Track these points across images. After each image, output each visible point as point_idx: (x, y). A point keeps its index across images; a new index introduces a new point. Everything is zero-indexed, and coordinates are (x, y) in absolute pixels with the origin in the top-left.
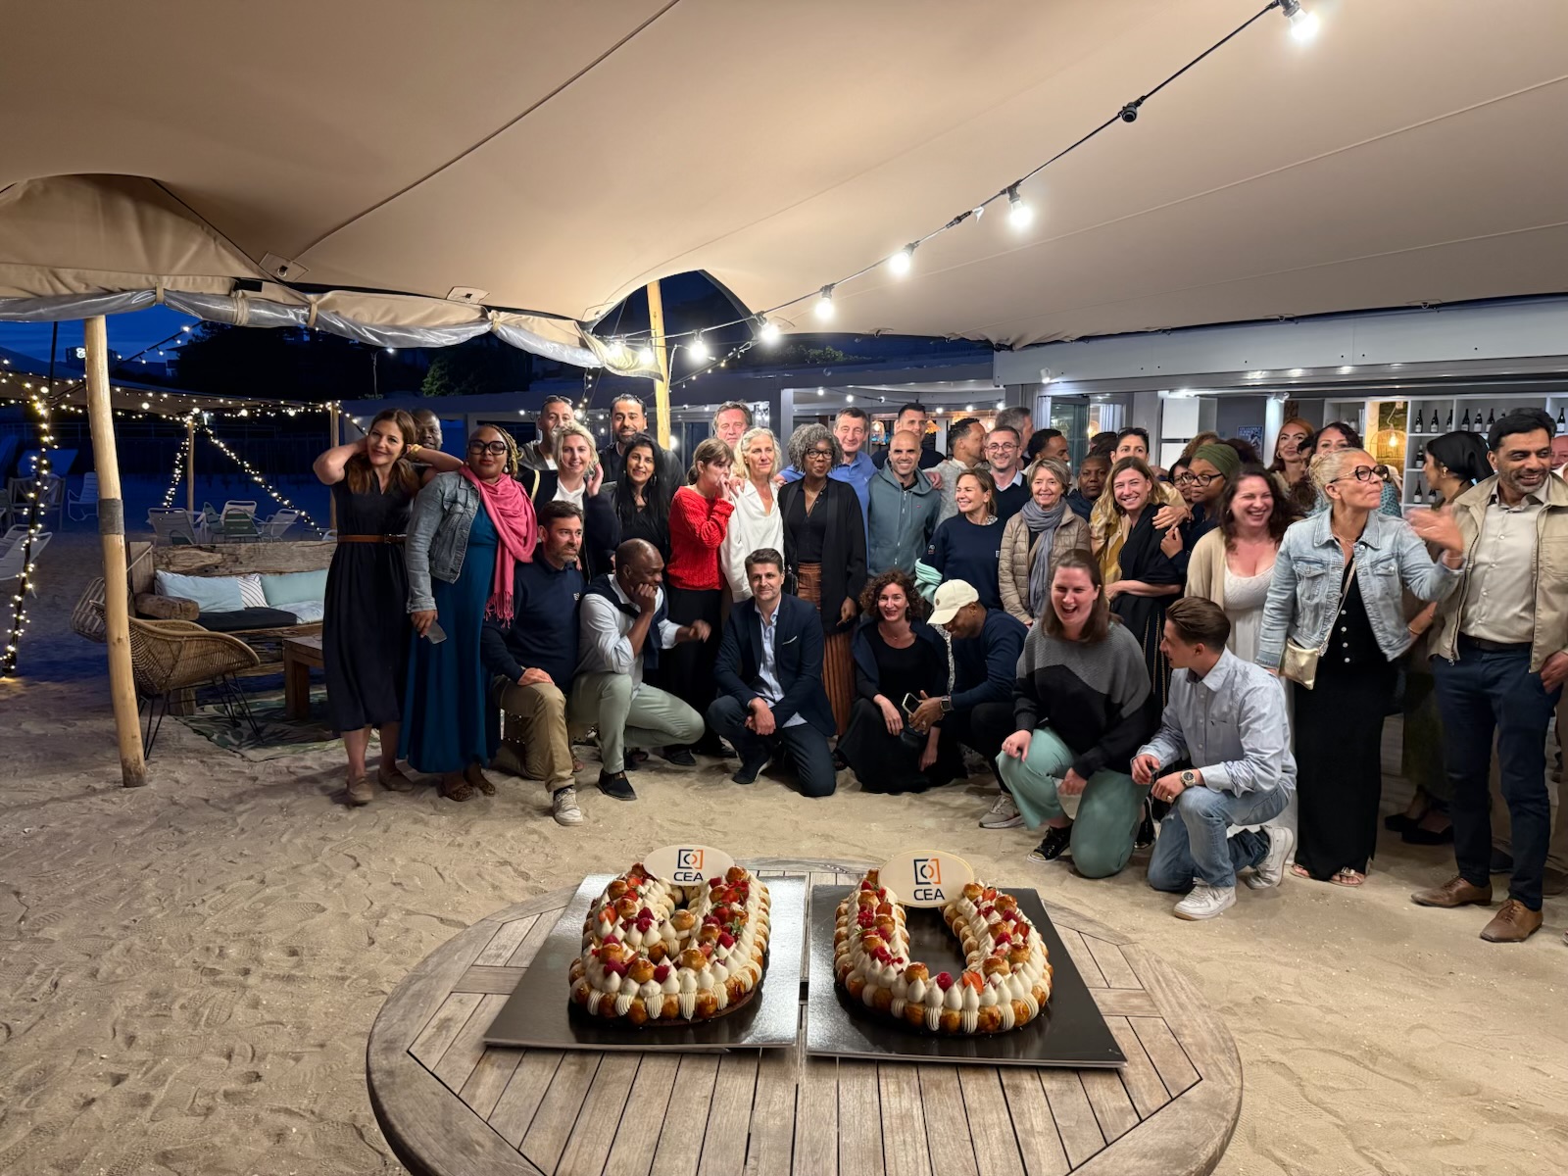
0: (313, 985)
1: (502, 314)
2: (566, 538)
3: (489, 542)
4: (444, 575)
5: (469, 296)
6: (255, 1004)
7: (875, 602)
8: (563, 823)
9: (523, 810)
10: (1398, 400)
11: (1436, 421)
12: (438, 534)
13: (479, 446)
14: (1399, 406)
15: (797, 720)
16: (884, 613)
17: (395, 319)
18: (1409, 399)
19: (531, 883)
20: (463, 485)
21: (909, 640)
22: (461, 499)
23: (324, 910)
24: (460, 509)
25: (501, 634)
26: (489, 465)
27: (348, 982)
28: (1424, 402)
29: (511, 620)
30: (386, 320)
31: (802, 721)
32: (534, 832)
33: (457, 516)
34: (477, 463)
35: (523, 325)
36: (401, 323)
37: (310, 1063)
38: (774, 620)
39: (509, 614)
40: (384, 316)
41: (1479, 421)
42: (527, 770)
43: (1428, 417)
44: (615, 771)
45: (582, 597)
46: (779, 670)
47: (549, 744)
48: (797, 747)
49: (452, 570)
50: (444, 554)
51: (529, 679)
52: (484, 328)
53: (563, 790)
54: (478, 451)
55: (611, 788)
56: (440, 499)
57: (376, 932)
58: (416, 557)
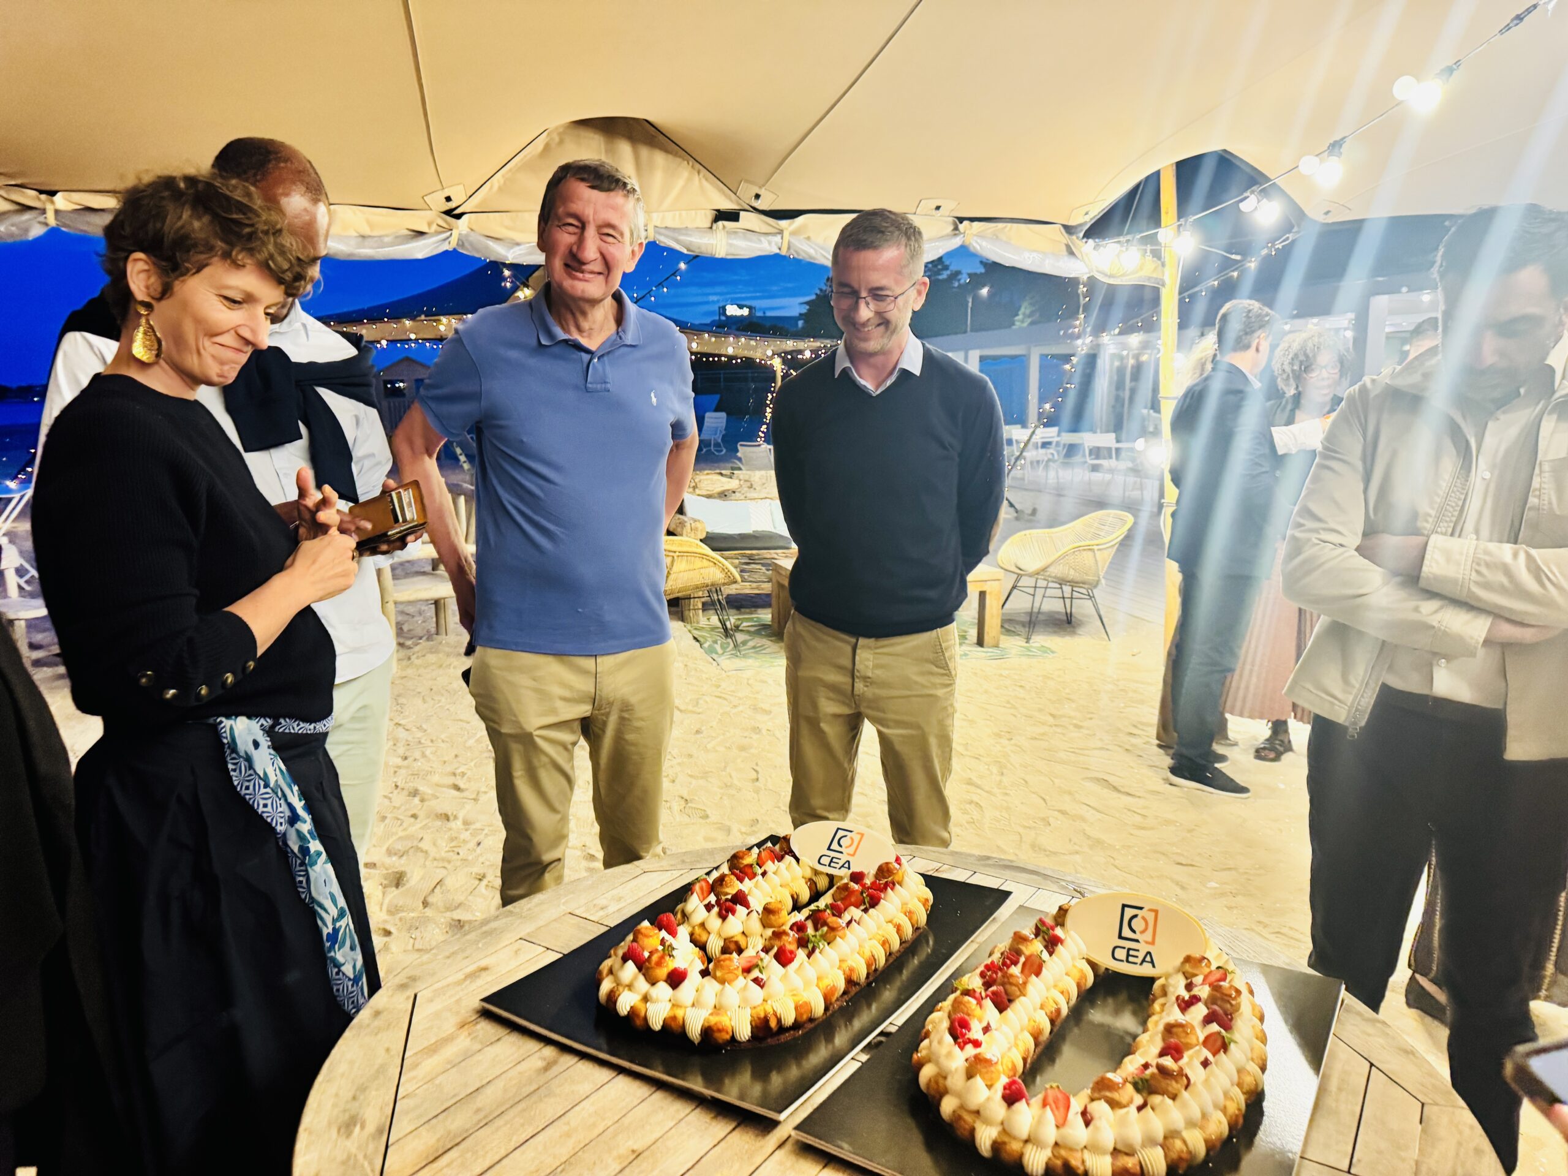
1: (975, 224)
5: (938, 208)
35: (1000, 236)
52: (957, 243)
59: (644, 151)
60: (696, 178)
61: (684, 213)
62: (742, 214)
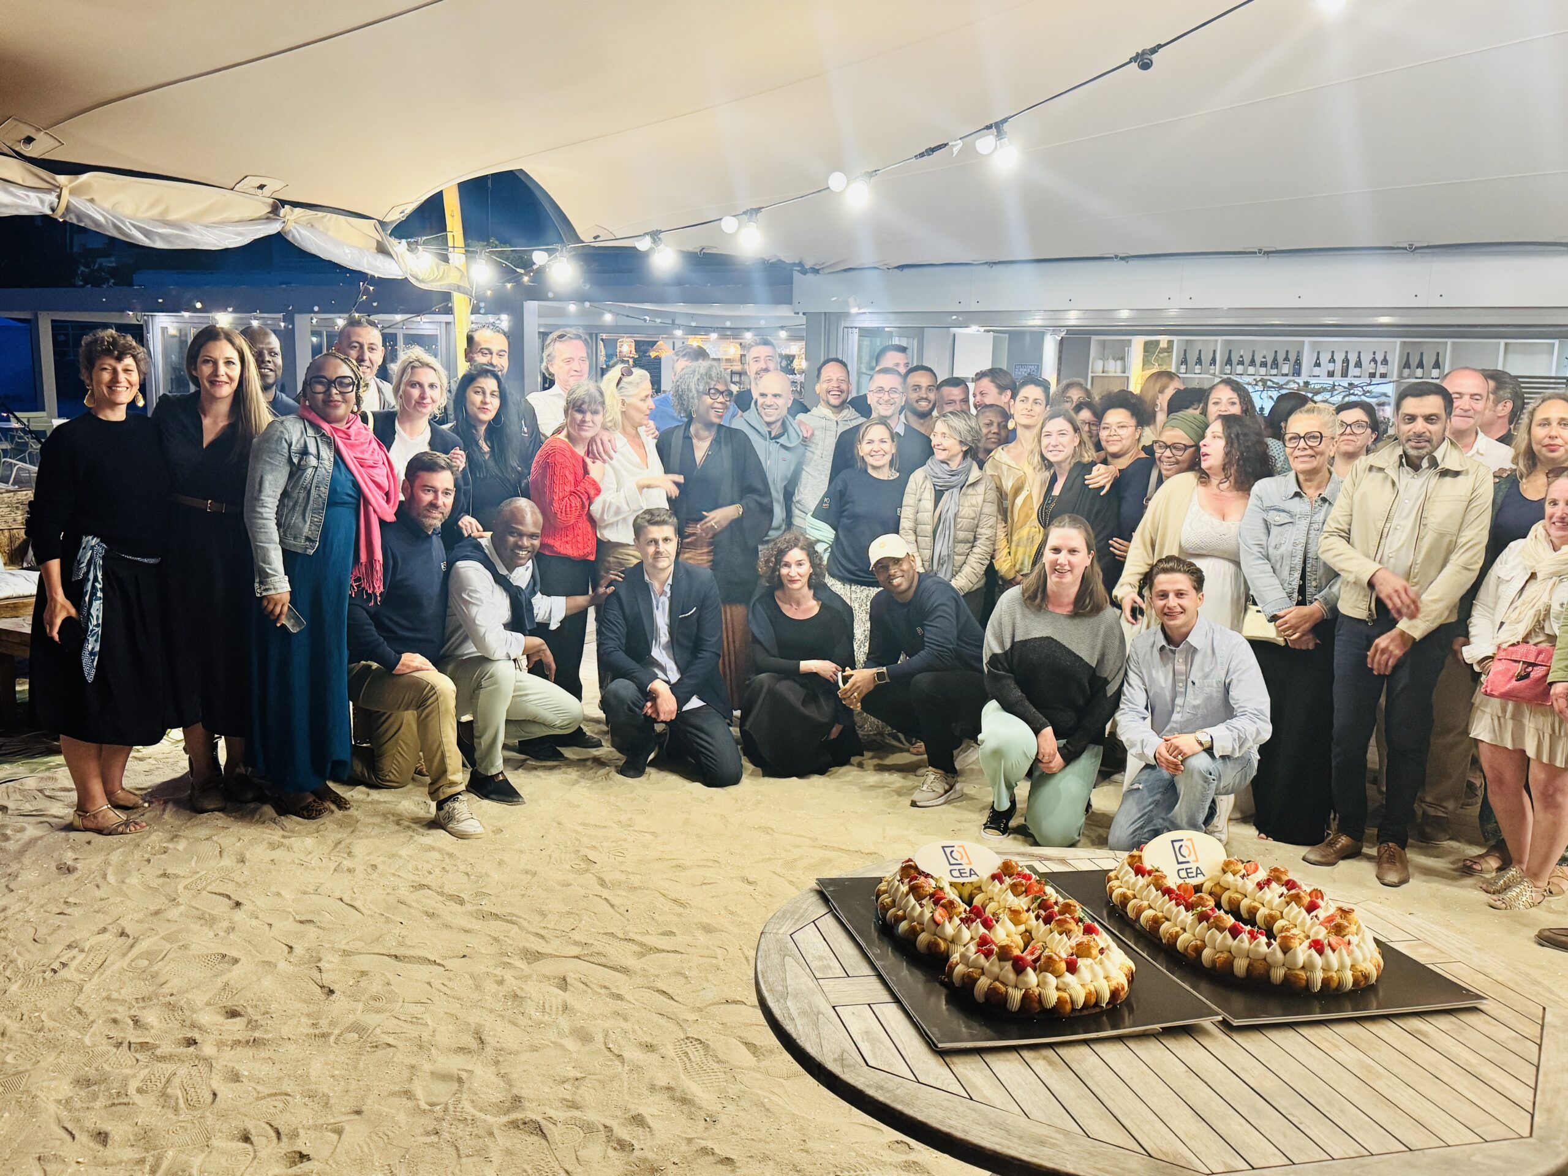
0: (291, 1048)
1: (298, 210)
2: (428, 498)
3: (350, 499)
4: (298, 545)
5: (261, 187)
6: (235, 1078)
7: (775, 569)
8: (462, 836)
9: (398, 824)
10: (1163, 340)
11: (1199, 361)
12: (285, 494)
13: (321, 383)
14: (1163, 344)
15: (695, 703)
16: (785, 582)
17: (166, 211)
18: (1175, 338)
19: (468, 907)
20: (310, 432)
21: (811, 609)
22: (312, 449)
23: (236, 961)
24: (313, 461)
25: (368, 612)
26: (336, 407)
27: (332, 1039)
28: (1187, 341)
29: (381, 594)
30: (154, 212)
31: (700, 703)
32: (431, 848)
33: (310, 471)
34: (320, 404)
35: (316, 225)
36: (171, 217)
37: (356, 1132)
38: (667, 589)
39: (379, 588)
40: (152, 206)
41: (1241, 363)
42: (377, 777)
43: (1192, 358)
44: (494, 772)
45: (450, 565)
46: (674, 645)
47: (441, 743)
48: (697, 732)
49: (308, 539)
50: (296, 518)
51: (409, 667)
52: (273, 228)
53: (453, 797)
54: (320, 388)
55: (493, 792)
56: (286, 451)
57: (327, 979)
58: (264, 526)
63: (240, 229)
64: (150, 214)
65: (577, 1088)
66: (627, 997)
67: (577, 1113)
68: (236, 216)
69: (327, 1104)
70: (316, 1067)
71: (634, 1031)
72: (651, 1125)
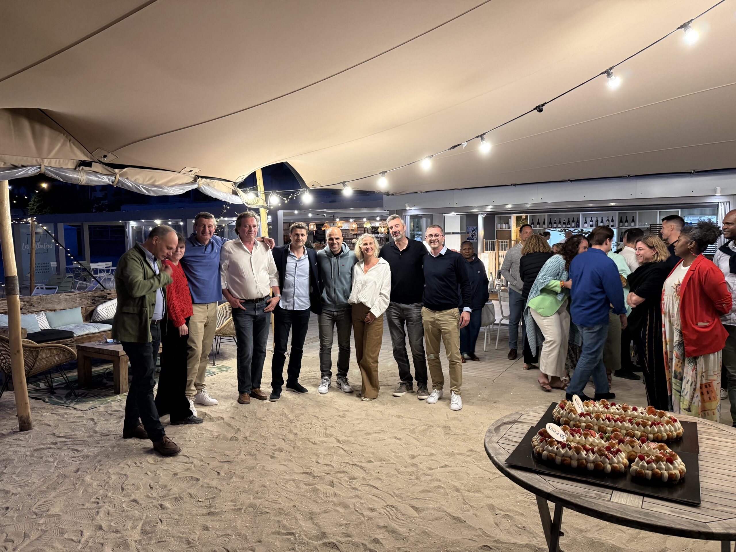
0: (227, 515)
1: (204, 179)
5: (191, 171)
10: (524, 215)
11: (539, 223)
14: (524, 217)
18: (528, 215)
28: (533, 216)
30: (151, 182)
36: (157, 184)
40: (149, 180)
41: (555, 223)
52: (195, 186)
59: (38, 127)
60: (68, 144)
61: (62, 160)
62: (93, 163)
63: (182, 187)
64: (148, 183)
65: (348, 528)
66: (360, 489)
67: (350, 539)
68: (181, 182)
69: (246, 538)
70: (239, 523)
71: (365, 503)
72: (382, 542)
